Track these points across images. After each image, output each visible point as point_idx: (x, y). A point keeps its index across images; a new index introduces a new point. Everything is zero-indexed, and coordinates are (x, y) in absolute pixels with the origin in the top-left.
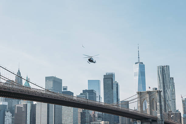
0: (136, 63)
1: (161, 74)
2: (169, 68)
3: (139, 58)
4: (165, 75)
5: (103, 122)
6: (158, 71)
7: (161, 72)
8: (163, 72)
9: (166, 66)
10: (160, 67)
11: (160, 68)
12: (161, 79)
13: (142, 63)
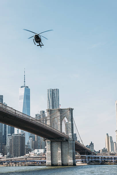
0: (22, 87)
1: (51, 97)
2: (59, 92)
3: (25, 82)
4: (55, 98)
6: (48, 94)
7: (51, 95)
8: (52, 95)
9: (56, 90)
11: (50, 91)
12: (50, 102)
13: (28, 87)
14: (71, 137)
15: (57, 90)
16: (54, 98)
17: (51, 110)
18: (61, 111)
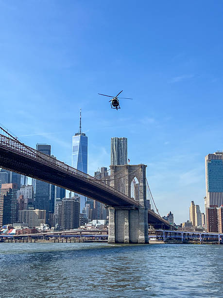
0: (76, 135)
3: (80, 127)
4: (122, 151)
5: (38, 210)
6: (113, 144)
8: (118, 147)
10: (115, 139)
11: (115, 141)
13: (84, 135)
14: (142, 204)
15: (125, 140)
16: (120, 151)
17: (116, 167)
18: (130, 168)
